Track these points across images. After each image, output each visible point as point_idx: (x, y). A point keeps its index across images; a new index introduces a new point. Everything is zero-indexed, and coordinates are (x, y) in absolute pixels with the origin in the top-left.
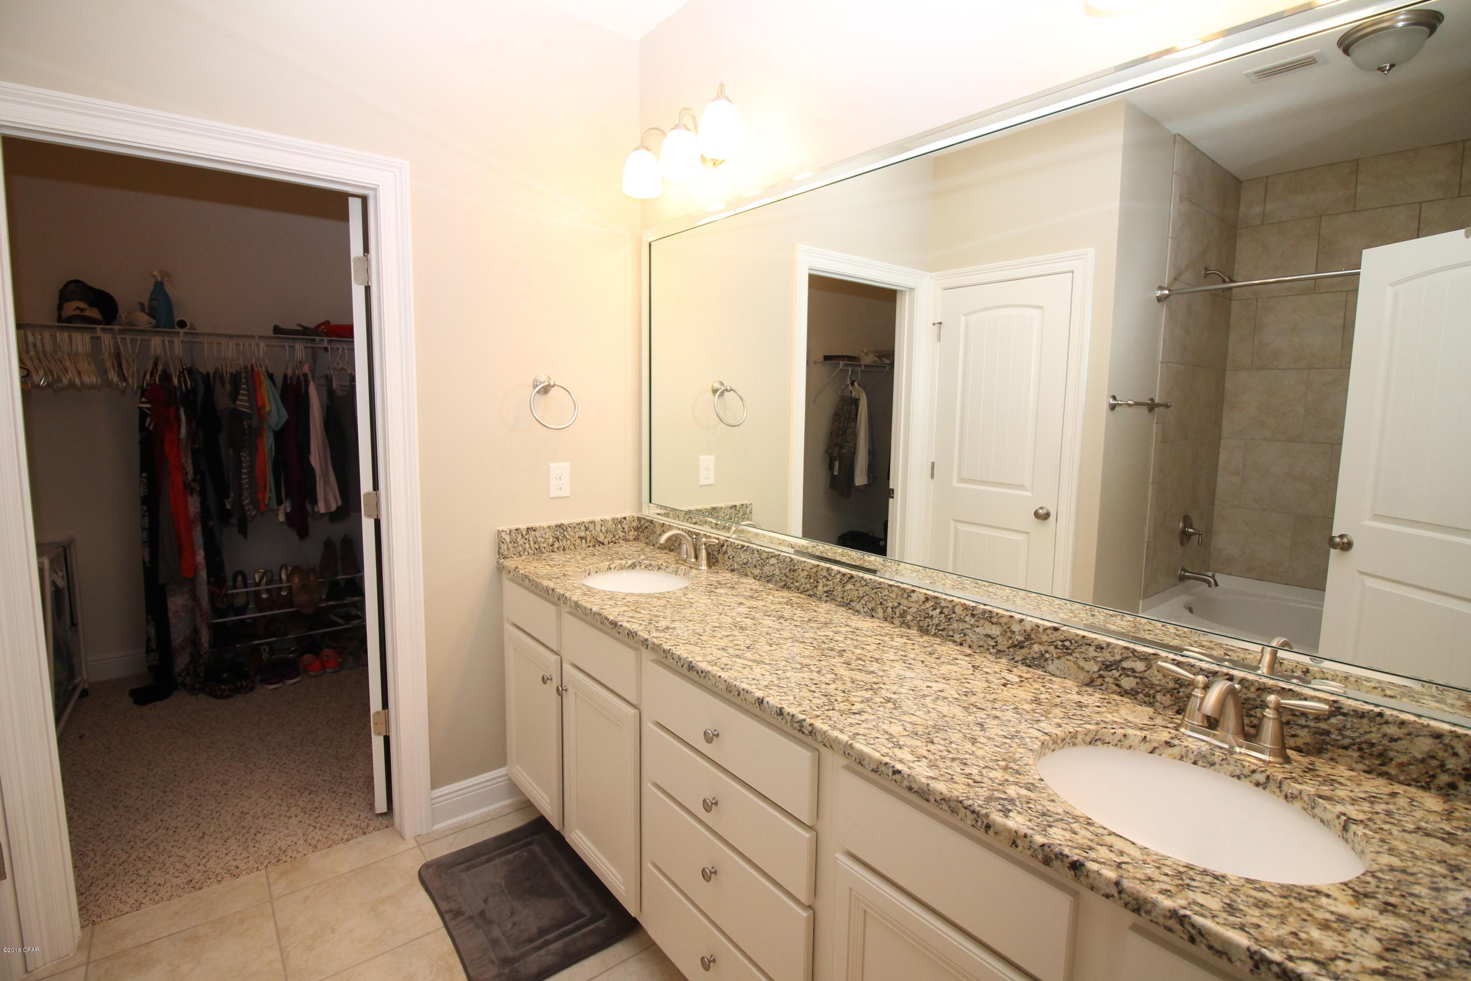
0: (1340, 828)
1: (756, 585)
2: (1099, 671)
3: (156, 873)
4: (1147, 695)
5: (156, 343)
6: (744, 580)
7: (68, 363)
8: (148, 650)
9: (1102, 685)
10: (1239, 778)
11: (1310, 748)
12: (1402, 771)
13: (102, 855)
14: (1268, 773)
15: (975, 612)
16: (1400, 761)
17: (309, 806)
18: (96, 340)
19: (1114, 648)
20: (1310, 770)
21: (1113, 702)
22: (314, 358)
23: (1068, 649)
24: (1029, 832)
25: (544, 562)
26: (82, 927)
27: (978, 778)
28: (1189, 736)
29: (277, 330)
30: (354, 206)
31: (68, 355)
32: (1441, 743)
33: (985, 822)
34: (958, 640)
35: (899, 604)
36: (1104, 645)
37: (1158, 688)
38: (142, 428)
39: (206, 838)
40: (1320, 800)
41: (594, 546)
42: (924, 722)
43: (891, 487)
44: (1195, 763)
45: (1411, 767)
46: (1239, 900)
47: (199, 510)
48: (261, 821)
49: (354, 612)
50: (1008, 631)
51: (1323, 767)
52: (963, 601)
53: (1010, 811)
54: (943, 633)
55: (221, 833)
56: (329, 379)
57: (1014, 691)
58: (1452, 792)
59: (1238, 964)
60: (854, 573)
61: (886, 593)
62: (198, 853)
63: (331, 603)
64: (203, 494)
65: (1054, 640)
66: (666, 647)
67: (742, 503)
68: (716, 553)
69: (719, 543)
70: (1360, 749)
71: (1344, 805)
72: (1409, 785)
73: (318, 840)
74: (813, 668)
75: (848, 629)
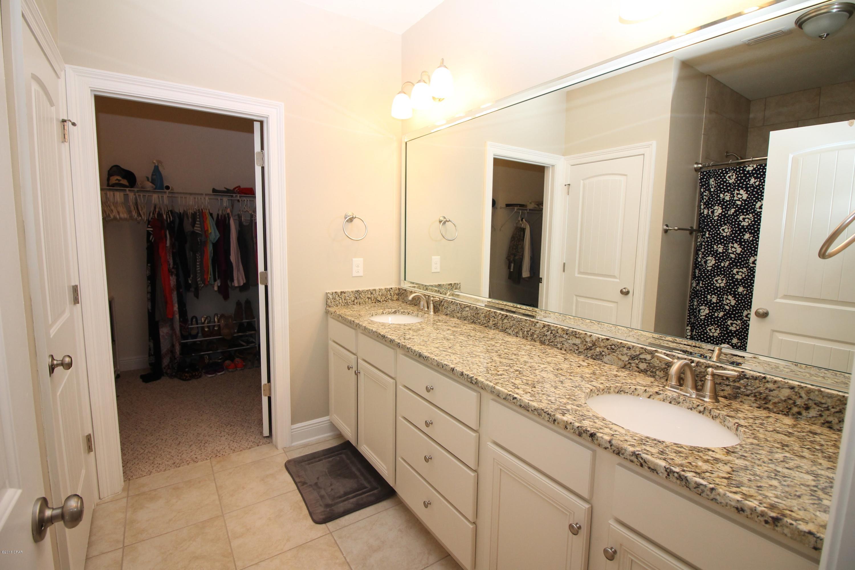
0: (735, 429)
1: (458, 321)
2: (628, 360)
3: (158, 459)
4: (652, 372)
5: (155, 196)
6: (452, 319)
7: (113, 207)
8: (150, 355)
9: (630, 368)
10: (691, 409)
11: (731, 396)
12: (775, 407)
13: (132, 450)
14: (705, 406)
15: (568, 332)
16: (774, 401)
17: (231, 432)
18: (126, 196)
19: (636, 348)
20: (729, 406)
21: (634, 375)
22: (233, 206)
23: (613, 349)
24: (572, 421)
25: (349, 309)
26: (124, 481)
27: (553, 401)
28: (670, 390)
29: (214, 191)
30: (257, 126)
31: (113, 203)
32: (794, 391)
33: (553, 418)
34: (560, 347)
35: (530, 329)
36: (631, 347)
37: (657, 368)
38: (148, 241)
39: (181, 444)
40: (728, 417)
41: (375, 303)
42: (532, 380)
43: (541, 277)
44: (670, 403)
45: (779, 404)
46: (667, 450)
47: (175, 283)
48: (207, 438)
49: (251, 339)
50: (584, 341)
51: (735, 404)
52: (562, 327)
53: (565, 414)
54: (552, 344)
55: (188, 442)
56: (240, 217)
57: (583, 369)
58: (799, 416)
59: (661, 474)
60: (508, 314)
61: (524, 323)
62: (177, 451)
63: (240, 334)
64: (177, 276)
65: (606, 345)
66: (409, 346)
67: (455, 282)
68: (438, 306)
69: (440, 300)
70: (755, 396)
71: (739, 420)
72: (778, 414)
73: (235, 448)
74: (481, 357)
75: (503, 341)
